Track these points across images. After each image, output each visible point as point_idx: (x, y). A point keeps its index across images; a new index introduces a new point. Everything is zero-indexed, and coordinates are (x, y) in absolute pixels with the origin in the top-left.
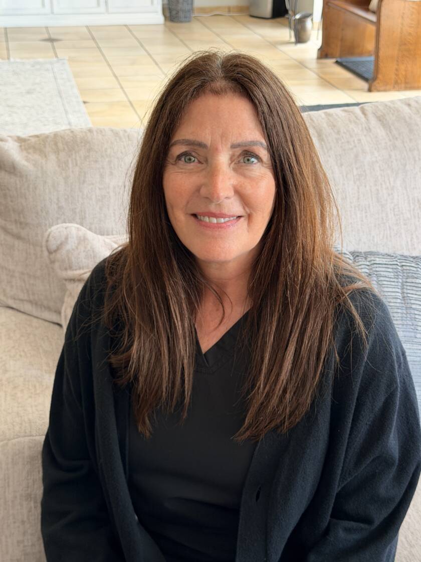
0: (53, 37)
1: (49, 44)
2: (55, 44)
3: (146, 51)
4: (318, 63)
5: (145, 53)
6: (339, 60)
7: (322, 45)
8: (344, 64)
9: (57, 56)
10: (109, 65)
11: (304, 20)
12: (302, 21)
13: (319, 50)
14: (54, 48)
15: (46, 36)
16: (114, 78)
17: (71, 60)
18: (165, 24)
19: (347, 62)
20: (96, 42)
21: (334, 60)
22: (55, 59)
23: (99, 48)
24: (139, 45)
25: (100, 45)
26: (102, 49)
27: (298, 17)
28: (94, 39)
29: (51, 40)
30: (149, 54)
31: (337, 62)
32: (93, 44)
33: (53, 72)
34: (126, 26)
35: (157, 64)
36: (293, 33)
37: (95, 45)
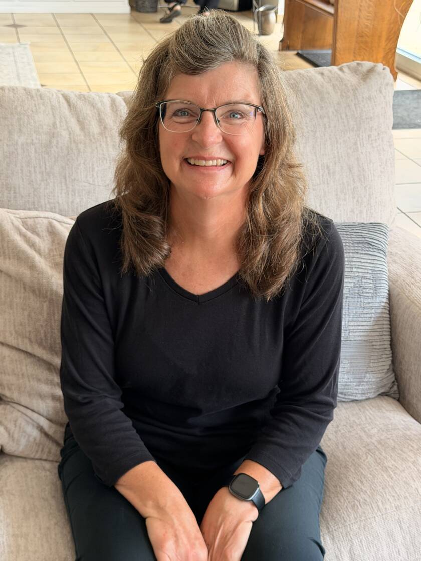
0: (17, 22)
1: (13, 29)
2: (19, 29)
3: (110, 38)
4: (279, 54)
5: (109, 40)
6: (300, 52)
7: (283, 37)
8: (305, 55)
9: (19, 41)
10: (71, 51)
11: (267, 12)
12: (265, 14)
13: (281, 41)
14: (17, 33)
15: (11, 22)
16: (74, 63)
17: (33, 45)
18: (131, 13)
19: (307, 54)
20: (60, 29)
21: (295, 52)
22: (18, 44)
23: (62, 34)
24: (103, 33)
25: (64, 32)
26: (66, 36)
27: (261, 9)
28: (58, 26)
29: (15, 26)
30: (112, 42)
31: (298, 54)
32: (57, 31)
33: (14, 56)
34: (92, 14)
35: (119, 51)
36: (256, 25)
37: (59, 32)
